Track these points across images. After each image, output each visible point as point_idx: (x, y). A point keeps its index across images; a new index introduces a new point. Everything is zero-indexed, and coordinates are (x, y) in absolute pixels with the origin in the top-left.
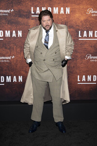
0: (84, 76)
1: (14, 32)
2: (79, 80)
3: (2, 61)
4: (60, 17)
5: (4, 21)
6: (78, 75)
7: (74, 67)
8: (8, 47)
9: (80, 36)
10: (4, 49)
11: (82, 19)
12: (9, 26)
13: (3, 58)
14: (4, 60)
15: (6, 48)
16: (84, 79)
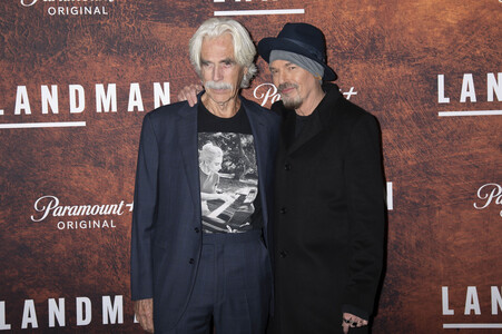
0: (472, 291)
1: (135, 88)
2: (447, 311)
3: (83, 225)
4: (346, 15)
5: (87, 41)
6: (441, 283)
7: (419, 244)
8: (110, 159)
9: (442, 99)
10: (89, 168)
11: (451, 17)
12: (113, 63)
13: (86, 210)
14: (89, 218)
15: (99, 164)
16: (472, 303)
